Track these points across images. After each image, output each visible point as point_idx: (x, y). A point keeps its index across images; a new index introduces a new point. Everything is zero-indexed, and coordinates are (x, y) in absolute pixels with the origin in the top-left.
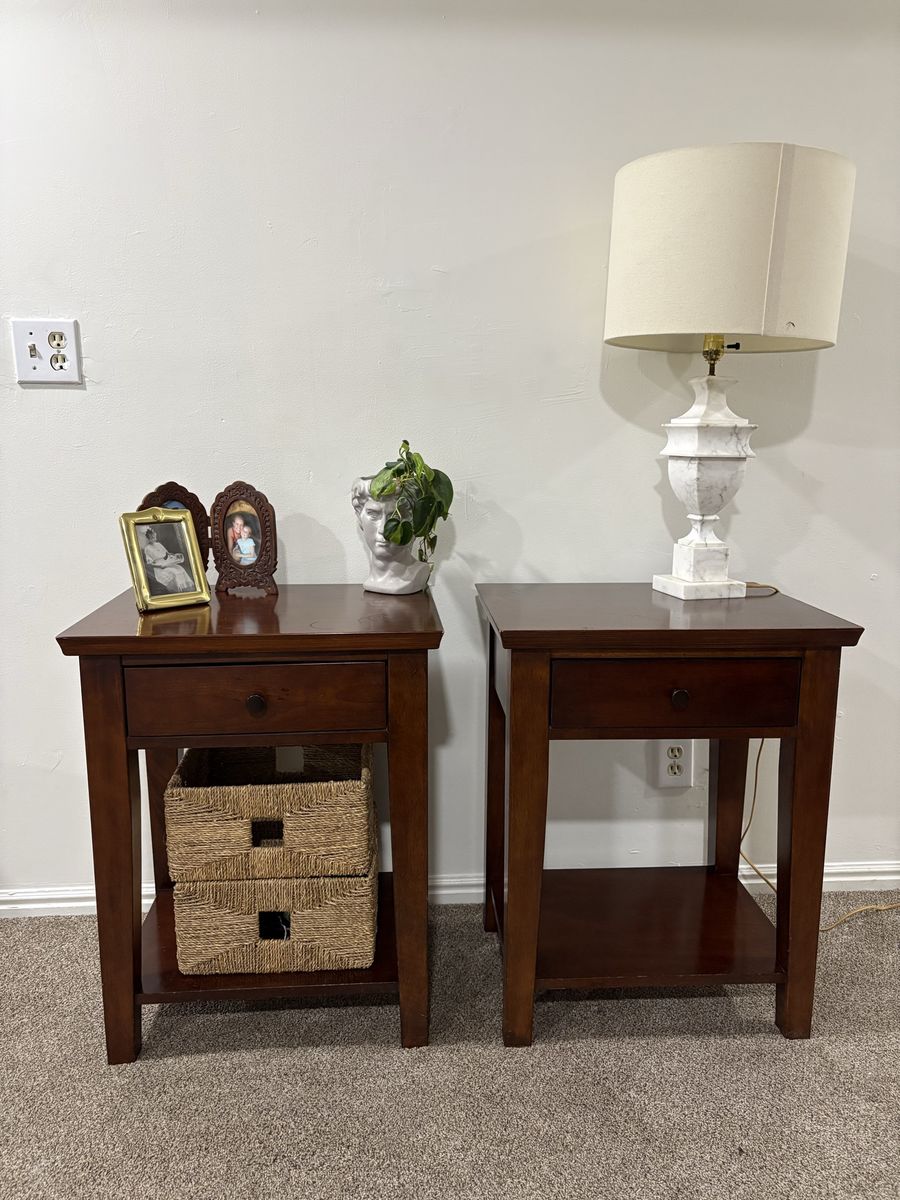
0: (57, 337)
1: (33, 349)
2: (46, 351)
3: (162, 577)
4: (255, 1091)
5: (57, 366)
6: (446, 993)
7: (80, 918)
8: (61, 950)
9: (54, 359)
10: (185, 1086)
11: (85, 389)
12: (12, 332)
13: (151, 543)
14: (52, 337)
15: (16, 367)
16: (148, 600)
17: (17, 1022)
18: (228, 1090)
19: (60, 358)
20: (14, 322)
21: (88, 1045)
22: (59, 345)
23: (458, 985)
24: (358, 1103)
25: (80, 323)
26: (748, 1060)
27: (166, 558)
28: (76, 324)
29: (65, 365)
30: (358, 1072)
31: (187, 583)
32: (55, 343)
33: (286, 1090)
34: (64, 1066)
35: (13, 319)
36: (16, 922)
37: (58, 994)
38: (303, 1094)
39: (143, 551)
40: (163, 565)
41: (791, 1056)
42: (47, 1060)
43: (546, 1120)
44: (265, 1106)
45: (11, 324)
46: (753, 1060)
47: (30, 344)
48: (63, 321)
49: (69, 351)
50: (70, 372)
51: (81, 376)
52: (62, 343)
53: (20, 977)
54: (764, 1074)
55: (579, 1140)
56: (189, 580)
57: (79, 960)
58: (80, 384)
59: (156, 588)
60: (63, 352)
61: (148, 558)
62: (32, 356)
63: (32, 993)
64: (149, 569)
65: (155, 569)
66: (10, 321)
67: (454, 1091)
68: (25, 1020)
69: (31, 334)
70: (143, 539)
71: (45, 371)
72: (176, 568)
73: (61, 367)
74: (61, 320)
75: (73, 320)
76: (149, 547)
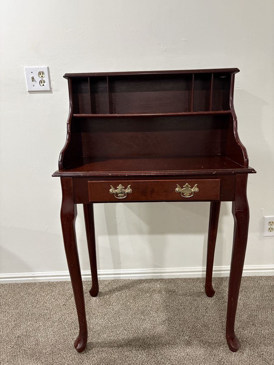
0: (41, 73)
1: (33, 78)
2: (38, 79)
4: (128, 357)
5: (42, 85)
6: (192, 316)
7: (57, 282)
8: (51, 295)
9: (41, 82)
10: (101, 354)
11: (52, 93)
12: (25, 72)
14: (40, 73)
15: (27, 86)
17: (38, 325)
19: (43, 81)
20: (25, 68)
21: (64, 335)
22: (42, 76)
23: (197, 312)
25: (49, 67)
28: (48, 68)
29: (45, 84)
32: (41, 76)
34: (56, 344)
35: (25, 67)
36: (35, 284)
37: (52, 313)
42: (50, 342)
45: (25, 69)
47: (32, 76)
48: (43, 67)
49: (46, 78)
50: (46, 87)
51: (51, 88)
52: (43, 76)
53: (38, 306)
57: (58, 299)
58: (50, 91)
60: (44, 79)
62: (32, 81)
63: (43, 313)
66: (24, 68)
67: (204, 359)
68: (41, 324)
69: (32, 72)
71: (38, 87)
73: (43, 85)
74: (42, 67)
75: (47, 67)
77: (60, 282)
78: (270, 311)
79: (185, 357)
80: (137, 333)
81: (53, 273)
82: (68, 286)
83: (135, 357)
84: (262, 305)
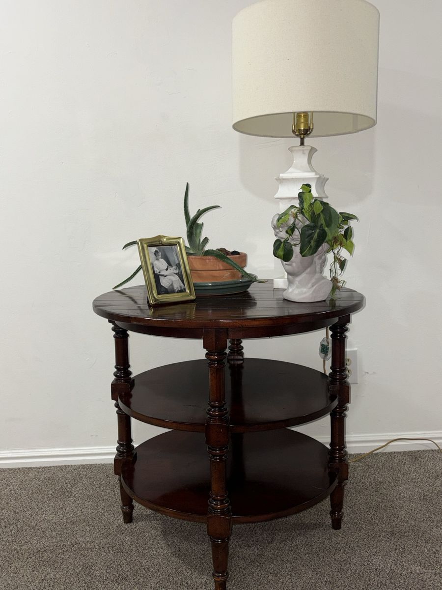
3: (164, 282)
13: (157, 259)
16: (157, 297)
18: (68, 556)
24: (145, 561)
26: (384, 536)
27: (167, 269)
30: (146, 546)
31: (181, 287)
33: (102, 555)
38: (112, 558)
39: (153, 264)
40: (165, 275)
41: (412, 534)
43: (258, 568)
44: (90, 564)
46: (388, 536)
54: (394, 544)
55: (277, 578)
56: (182, 285)
59: (161, 290)
61: (155, 269)
64: (157, 277)
65: (160, 277)
70: (152, 256)
72: (174, 276)
76: (156, 263)
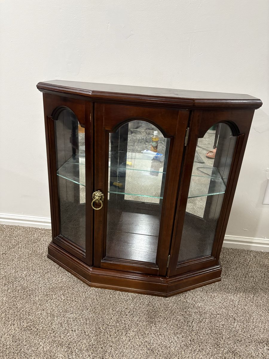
77: (11, 226)
78: (252, 297)
79: (125, 343)
80: (76, 301)
81: (9, 215)
82: (18, 231)
83: (63, 333)
84: (242, 287)
